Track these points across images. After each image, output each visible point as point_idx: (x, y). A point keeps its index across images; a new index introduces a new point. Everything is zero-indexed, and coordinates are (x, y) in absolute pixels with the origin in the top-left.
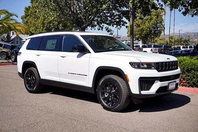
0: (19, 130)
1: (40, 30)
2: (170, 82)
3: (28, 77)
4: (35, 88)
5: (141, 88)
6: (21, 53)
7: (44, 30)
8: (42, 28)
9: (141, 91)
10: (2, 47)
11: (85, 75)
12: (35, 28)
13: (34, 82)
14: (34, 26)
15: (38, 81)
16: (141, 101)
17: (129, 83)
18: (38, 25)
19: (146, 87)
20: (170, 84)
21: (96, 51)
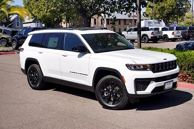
0: (24, 127)
1: (43, 13)
2: (166, 82)
3: (31, 74)
4: (38, 85)
5: (137, 89)
6: (23, 49)
7: (48, 12)
8: (46, 10)
9: (137, 91)
10: (1, 32)
11: (86, 75)
12: (38, 10)
13: (37, 78)
14: (37, 8)
15: (41, 78)
16: (138, 101)
17: (125, 84)
18: (41, 7)
19: (142, 87)
20: (166, 84)
21: (96, 52)
